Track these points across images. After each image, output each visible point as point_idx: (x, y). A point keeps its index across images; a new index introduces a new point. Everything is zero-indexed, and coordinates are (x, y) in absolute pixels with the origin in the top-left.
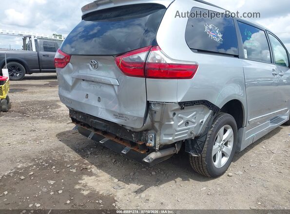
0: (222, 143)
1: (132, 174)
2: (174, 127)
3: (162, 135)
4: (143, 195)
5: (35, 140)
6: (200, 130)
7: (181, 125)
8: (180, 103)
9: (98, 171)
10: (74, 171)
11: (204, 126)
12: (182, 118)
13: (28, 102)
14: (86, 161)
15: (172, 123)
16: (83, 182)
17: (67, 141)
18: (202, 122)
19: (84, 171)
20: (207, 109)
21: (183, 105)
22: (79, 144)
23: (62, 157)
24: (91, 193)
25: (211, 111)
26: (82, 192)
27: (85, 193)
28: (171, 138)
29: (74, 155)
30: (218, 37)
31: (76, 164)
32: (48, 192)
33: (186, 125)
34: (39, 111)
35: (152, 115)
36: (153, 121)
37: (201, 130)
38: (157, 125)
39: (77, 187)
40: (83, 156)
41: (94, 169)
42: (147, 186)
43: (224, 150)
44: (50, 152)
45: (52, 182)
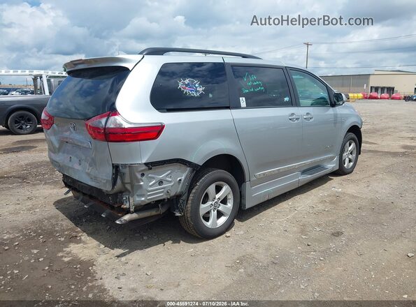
0: (216, 200)
1: (122, 240)
2: (144, 187)
3: (135, 196)
4: (123, 259)
5: (29, 210)
6: (180, 188)
7: (154, 184)
8: (146, 164)
9: (88, 238)
10: (62, 239)
11: (183, 183)
12: (154, 178)
13: (33, 163)
14: (79, 229)
15: (142, 183)
16: (68, 249)
17: (66, 208)
18: (180, 180)
19: (73, 239)
20: (183, 167)
21: (151, 165)
22: (77, 211)
23: (53, 226)
24: (72, 260)
25: (188, 169)
26: (64, 259)
27: (66, 260)
28: (143, 199)
29: (67, 223)
30: (197, 91)
31: (66, 233)
32: (29, 261)
33: (160, 185)
34: (44, 175)
35: (121, 177)
36: (123, 183)
37: (182, 188)
38: (128, 187)
39: (60, 254)
40: (77, 225)
41: (84, 237)
42: (132, 250)
43: (220, 209)
44: (41, 221)
45: (35, 251)
